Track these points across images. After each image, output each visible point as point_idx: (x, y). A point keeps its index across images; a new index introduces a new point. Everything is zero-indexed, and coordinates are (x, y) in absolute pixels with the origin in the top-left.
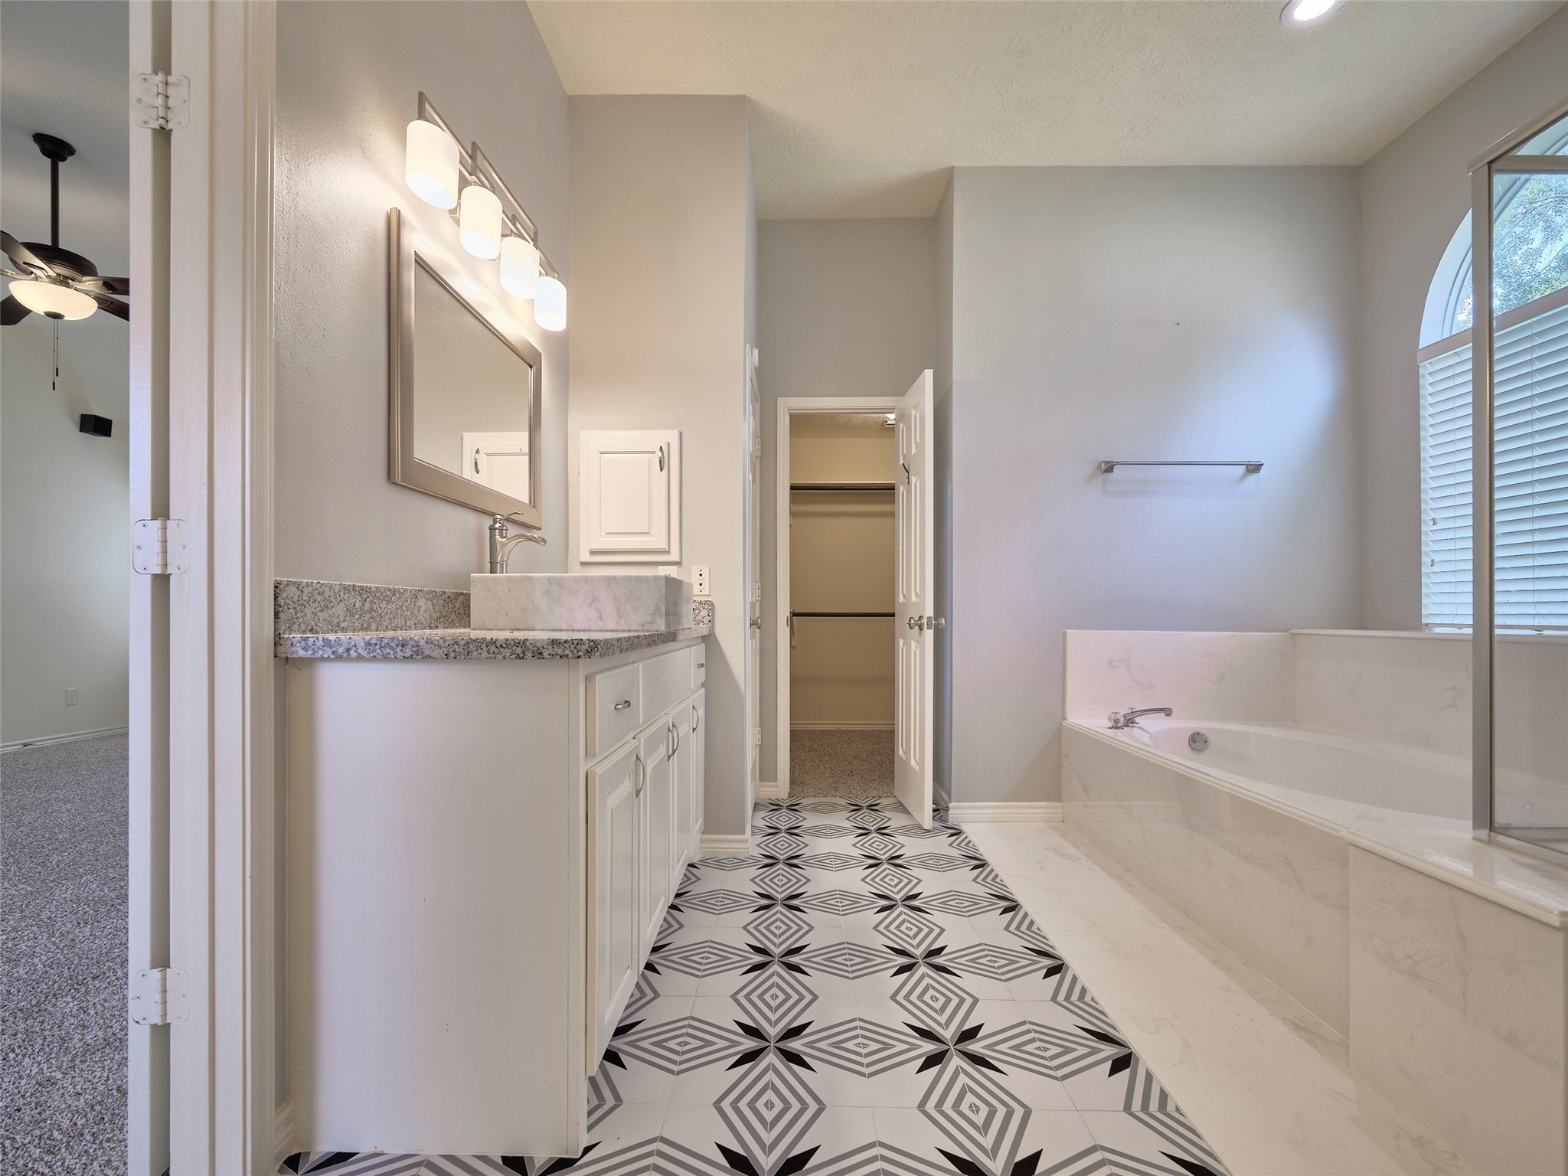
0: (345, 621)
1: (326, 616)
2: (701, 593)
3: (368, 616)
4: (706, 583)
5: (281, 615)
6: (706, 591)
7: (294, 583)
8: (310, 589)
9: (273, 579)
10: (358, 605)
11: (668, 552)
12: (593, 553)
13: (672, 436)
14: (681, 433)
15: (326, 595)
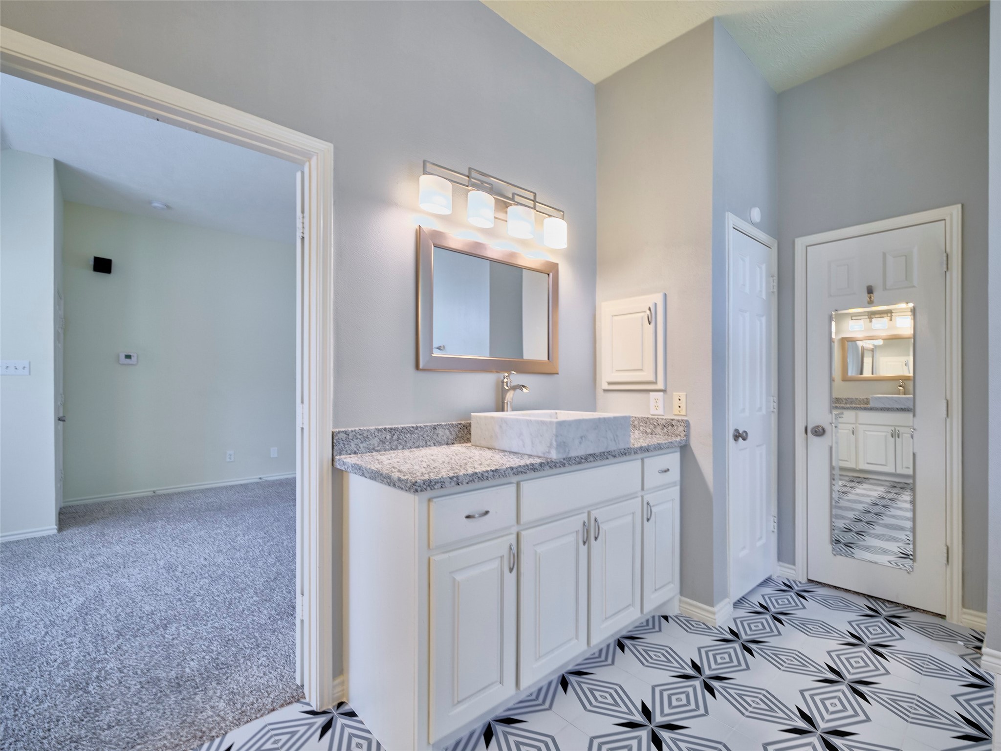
0: (378, 446)
1: (364, 445)
2: (679, 413)
3: (395, 443)
4: (683, 406)
5: (335, 447)
6: (683, 413)
7: (343, 432)
8: (354, 433)
9: (332, 430)
10: (388, 437)
11: (655, 383)
12: (609, 383)
13: (658, 298)
14: (665, 295)
15: (365, 435)
